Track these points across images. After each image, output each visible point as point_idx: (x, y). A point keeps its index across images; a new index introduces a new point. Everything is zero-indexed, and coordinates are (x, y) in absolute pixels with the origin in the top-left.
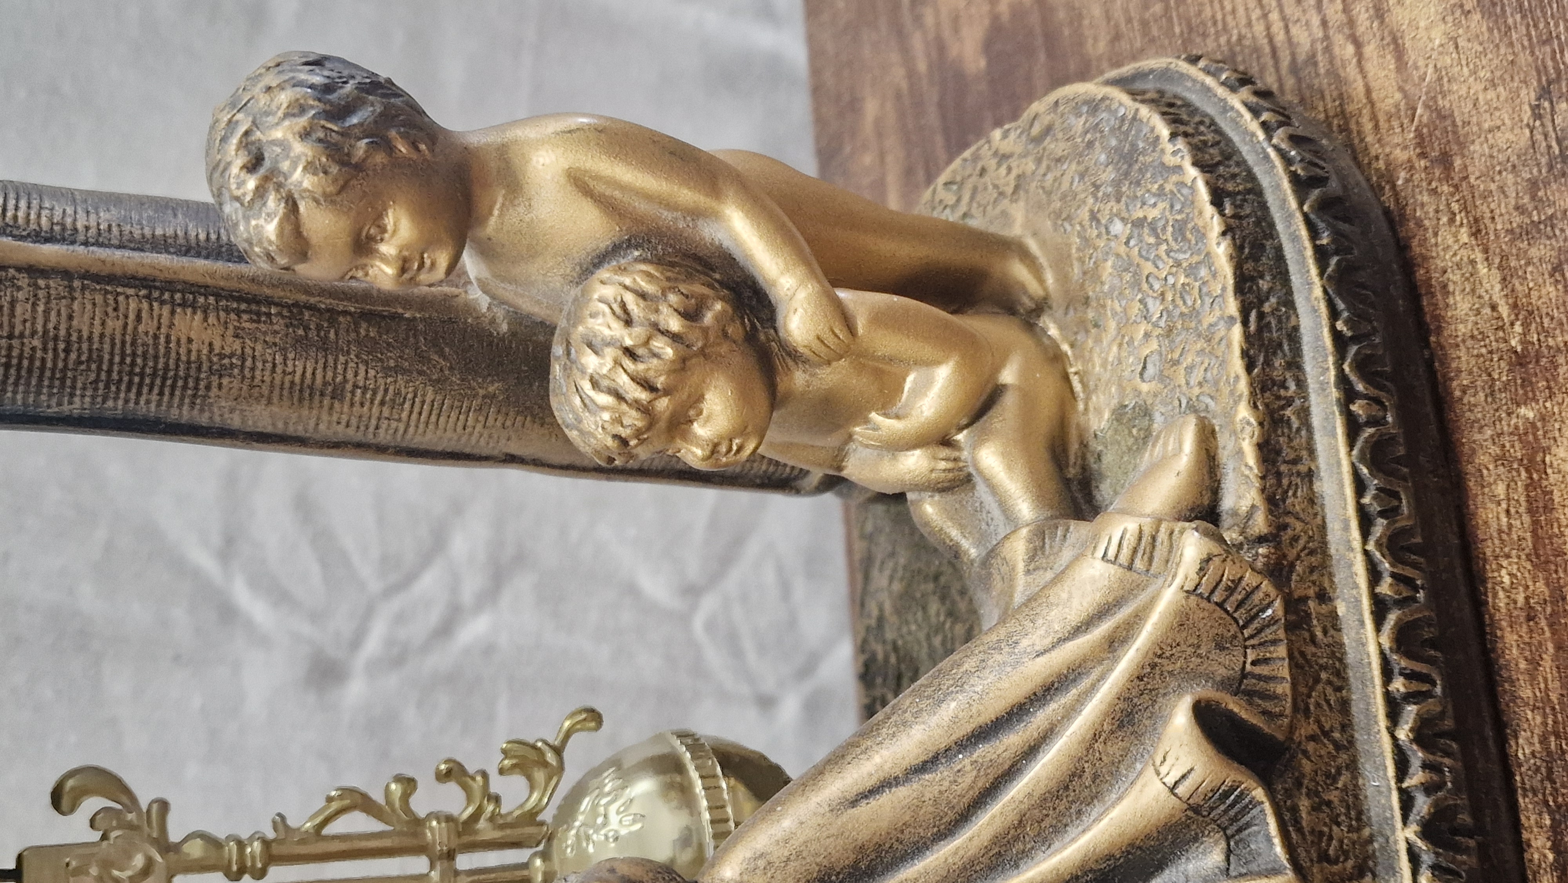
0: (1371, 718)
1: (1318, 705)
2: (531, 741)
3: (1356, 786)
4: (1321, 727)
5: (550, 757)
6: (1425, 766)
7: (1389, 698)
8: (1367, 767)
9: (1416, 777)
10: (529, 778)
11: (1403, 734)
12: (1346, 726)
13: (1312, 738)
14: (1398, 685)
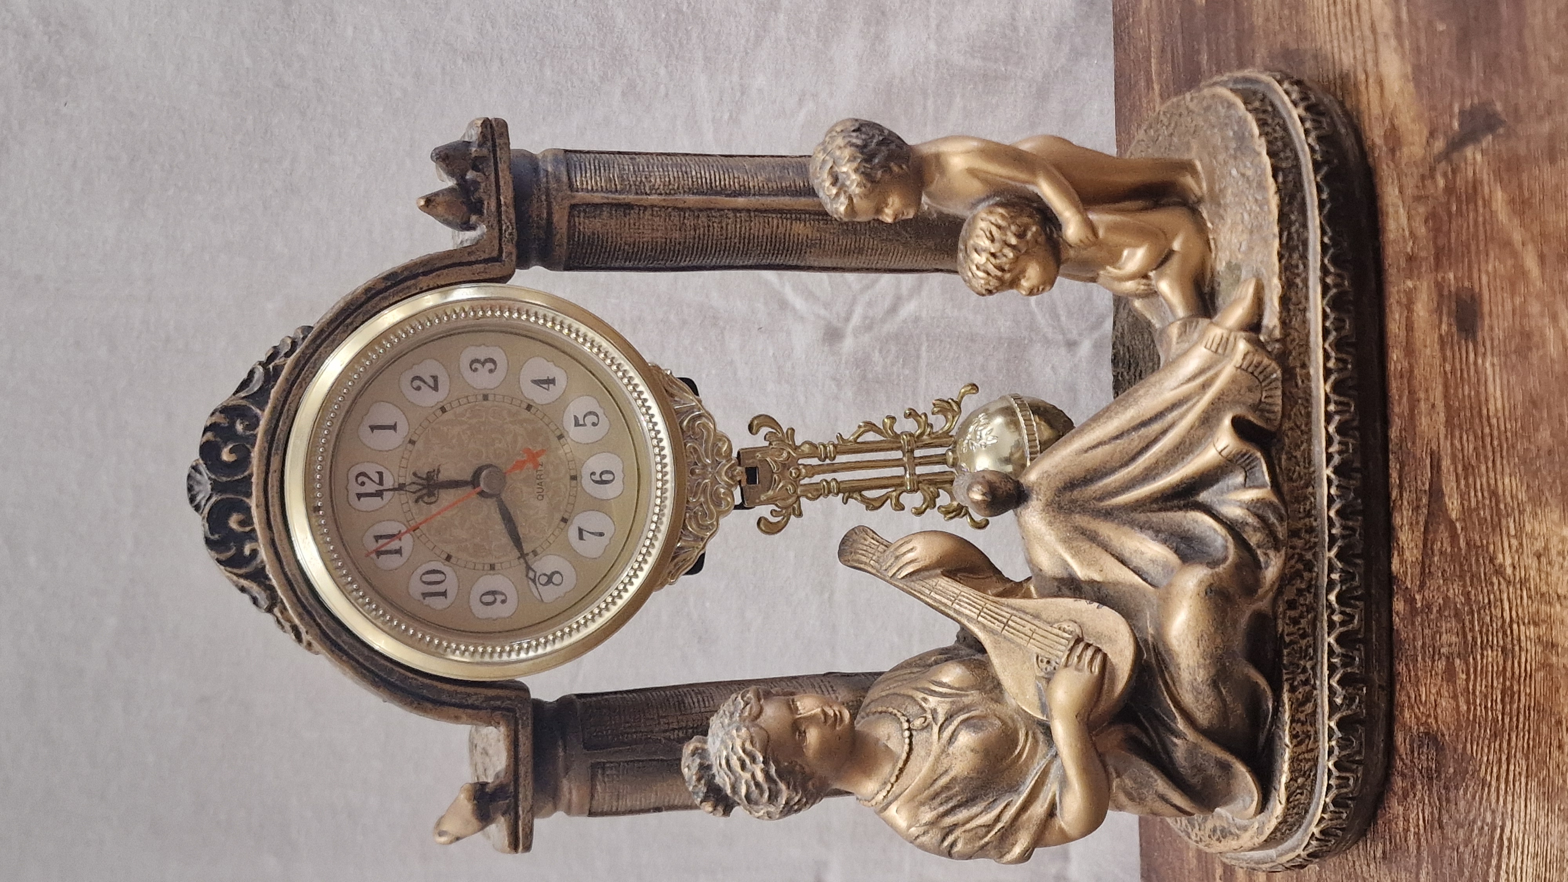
0: (1319, 421)
1: (1295, 414)
2: (946, 399)
3: (1310, 450)
4: (1296, 425)
5: (955, 407)
6: (1339, 443)
7: (1326, 412)
8: (1315, 441)
9: (1334, 448)
10: (946, 417)
11: (1331, 429)
12: (1308, 423)
13: (1291, 429)
14: (1332, 408)
